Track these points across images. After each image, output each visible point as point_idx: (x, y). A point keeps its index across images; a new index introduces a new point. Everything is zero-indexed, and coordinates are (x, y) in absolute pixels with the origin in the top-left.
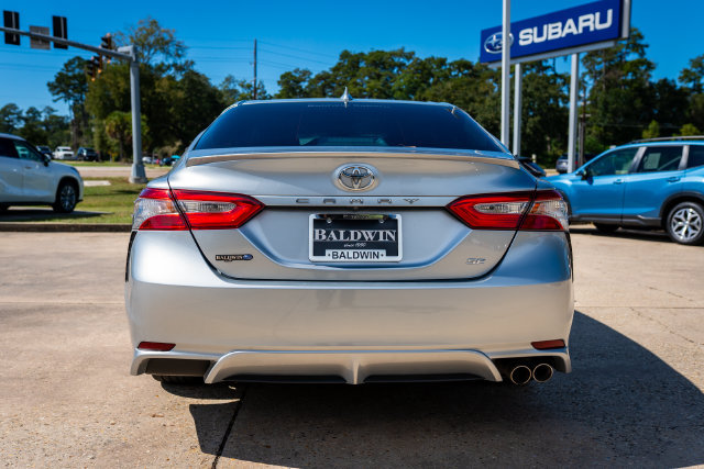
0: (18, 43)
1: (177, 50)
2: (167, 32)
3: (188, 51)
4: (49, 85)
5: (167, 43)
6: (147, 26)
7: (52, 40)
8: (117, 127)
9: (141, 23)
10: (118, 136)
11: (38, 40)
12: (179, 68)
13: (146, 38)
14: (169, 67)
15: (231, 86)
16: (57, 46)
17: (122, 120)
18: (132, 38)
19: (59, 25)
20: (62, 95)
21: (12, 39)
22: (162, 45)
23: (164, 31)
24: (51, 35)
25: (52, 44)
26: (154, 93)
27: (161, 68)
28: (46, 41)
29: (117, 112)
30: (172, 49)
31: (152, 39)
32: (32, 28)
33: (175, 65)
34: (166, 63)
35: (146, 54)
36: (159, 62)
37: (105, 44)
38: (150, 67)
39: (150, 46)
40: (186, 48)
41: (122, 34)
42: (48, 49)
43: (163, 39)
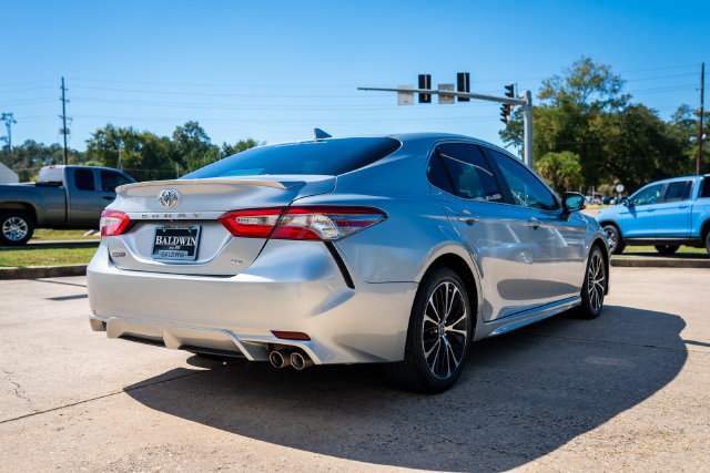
0: (429, 101)
1: (613, 85)
2: (602, 68)
3: (624, 85)
4: (500, 133)
5: (602, 80)
6: (581, 66)
7: (456, 94)
8: (550, 167)
9: (575, 64)
10: (551, 177)
11: (445, 96)
12: (615, 104)
13: (582, 79)
14: (605, 104)
15: (686, 116)
16: (460, 99)
17: (555, 161)
18: (568, 80)
19: (463, 80)
20: (512, 141)
21: (425, 98)
22: (598, 83)
23: (600, 68)
24: (456, 91)
25: (456, 98)
26: (588, 132)
27: (596, 106)
28: (451, 96)
29: (550, 153)
30: (608, 86)
31: (587, 78)
32: (439, 86)
33: (611, 101)
34: (602, 100)
35: (582, 93)
36: (594, 101)
37: (508, 92)
38: (586, 106)
39: (587, 86)
40: (624, 81)
41: (558, 78)
42: (453, 103)
43: (598, 76)
